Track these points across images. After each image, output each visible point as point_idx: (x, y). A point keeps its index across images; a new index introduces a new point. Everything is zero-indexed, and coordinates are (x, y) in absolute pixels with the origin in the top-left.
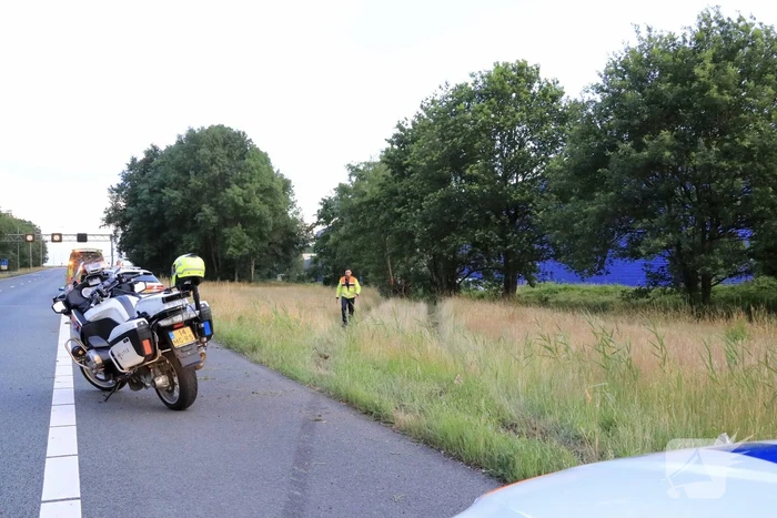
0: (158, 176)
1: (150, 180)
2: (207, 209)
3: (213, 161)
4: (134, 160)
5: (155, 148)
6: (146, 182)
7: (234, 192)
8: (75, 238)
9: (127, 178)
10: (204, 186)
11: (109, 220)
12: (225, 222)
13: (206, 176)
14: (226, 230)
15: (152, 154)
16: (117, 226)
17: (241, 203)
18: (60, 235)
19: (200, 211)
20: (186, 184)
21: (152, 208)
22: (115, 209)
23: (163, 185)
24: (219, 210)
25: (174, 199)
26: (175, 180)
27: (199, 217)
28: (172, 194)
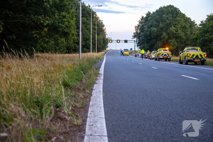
0: (150, 23)
1: (148, 24)
2: (164, 34)
3: (167, 18)
4: (143, 17)
5: (149, 13)
6: (146, 24)
7: (172, 29)
8: (124, 41)
9: (140, 22)
10: (164, 26)
11: (135, 37)
12: (170, 38)
13: (165, 23)
14: (170, 41)
15: (149, 14)
16: (137, 38)
17: (175, 32)
18: (119, 40)
19: (162, 34)
20: (158, 26)
21: (148, 33)
22: (137, 33)
23: (151, 26)
24: (168, 34)
25: (155, 31)
26: (155, 24)
27: (162, 37)
28: (154, 29)
